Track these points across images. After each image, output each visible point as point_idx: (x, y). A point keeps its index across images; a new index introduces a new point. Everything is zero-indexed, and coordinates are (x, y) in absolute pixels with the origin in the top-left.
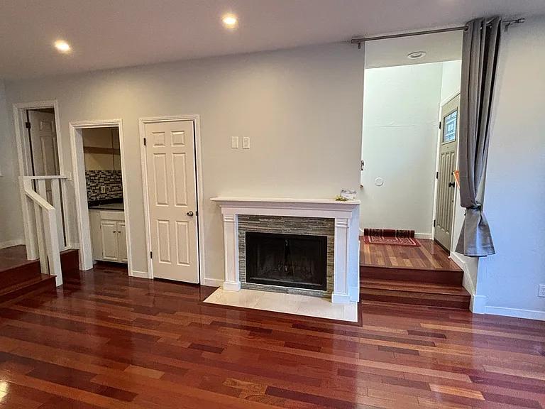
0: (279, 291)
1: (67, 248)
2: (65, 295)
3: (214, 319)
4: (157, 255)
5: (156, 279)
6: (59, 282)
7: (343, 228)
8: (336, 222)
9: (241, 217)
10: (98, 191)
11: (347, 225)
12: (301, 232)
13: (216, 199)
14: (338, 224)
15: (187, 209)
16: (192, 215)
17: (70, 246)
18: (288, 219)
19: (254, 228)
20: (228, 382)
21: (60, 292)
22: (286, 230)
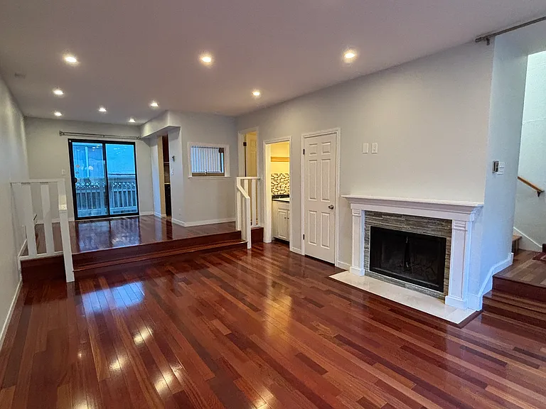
0: (396, 283)
1: (257, 226)
2: (252, 255)
3: (330, 288)
4: (308, 238)
5: (306, 256)
6: (249, 246)
7: (461, 230)
8: (453, 224)
9: (367, 213)
10: (279, 188)
11: (465, 227)
12: (419, 231)
13: (347, 196)
14: (456, 226)
15: (330, 203)
16: (332, 208)
17: (259, 225)
18: (408, 218)
19: (378, 223)
20: (314, 324)
21: (250, 252)
22: (406, 228)
